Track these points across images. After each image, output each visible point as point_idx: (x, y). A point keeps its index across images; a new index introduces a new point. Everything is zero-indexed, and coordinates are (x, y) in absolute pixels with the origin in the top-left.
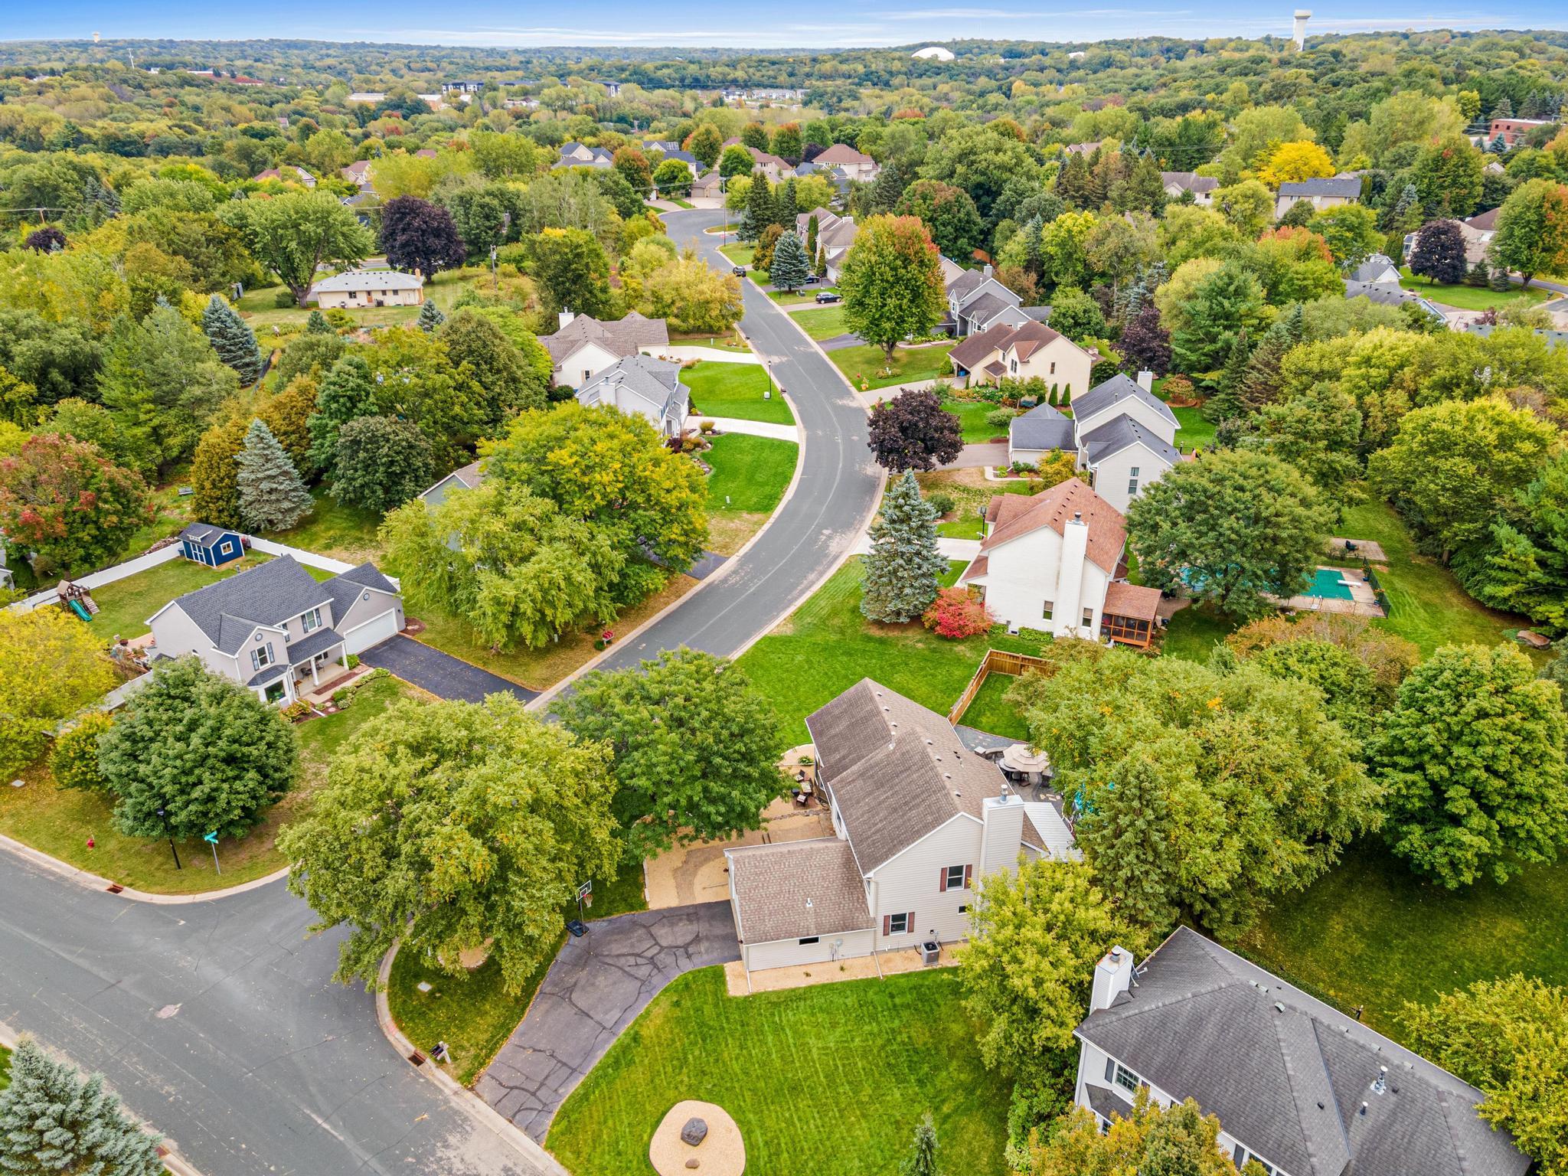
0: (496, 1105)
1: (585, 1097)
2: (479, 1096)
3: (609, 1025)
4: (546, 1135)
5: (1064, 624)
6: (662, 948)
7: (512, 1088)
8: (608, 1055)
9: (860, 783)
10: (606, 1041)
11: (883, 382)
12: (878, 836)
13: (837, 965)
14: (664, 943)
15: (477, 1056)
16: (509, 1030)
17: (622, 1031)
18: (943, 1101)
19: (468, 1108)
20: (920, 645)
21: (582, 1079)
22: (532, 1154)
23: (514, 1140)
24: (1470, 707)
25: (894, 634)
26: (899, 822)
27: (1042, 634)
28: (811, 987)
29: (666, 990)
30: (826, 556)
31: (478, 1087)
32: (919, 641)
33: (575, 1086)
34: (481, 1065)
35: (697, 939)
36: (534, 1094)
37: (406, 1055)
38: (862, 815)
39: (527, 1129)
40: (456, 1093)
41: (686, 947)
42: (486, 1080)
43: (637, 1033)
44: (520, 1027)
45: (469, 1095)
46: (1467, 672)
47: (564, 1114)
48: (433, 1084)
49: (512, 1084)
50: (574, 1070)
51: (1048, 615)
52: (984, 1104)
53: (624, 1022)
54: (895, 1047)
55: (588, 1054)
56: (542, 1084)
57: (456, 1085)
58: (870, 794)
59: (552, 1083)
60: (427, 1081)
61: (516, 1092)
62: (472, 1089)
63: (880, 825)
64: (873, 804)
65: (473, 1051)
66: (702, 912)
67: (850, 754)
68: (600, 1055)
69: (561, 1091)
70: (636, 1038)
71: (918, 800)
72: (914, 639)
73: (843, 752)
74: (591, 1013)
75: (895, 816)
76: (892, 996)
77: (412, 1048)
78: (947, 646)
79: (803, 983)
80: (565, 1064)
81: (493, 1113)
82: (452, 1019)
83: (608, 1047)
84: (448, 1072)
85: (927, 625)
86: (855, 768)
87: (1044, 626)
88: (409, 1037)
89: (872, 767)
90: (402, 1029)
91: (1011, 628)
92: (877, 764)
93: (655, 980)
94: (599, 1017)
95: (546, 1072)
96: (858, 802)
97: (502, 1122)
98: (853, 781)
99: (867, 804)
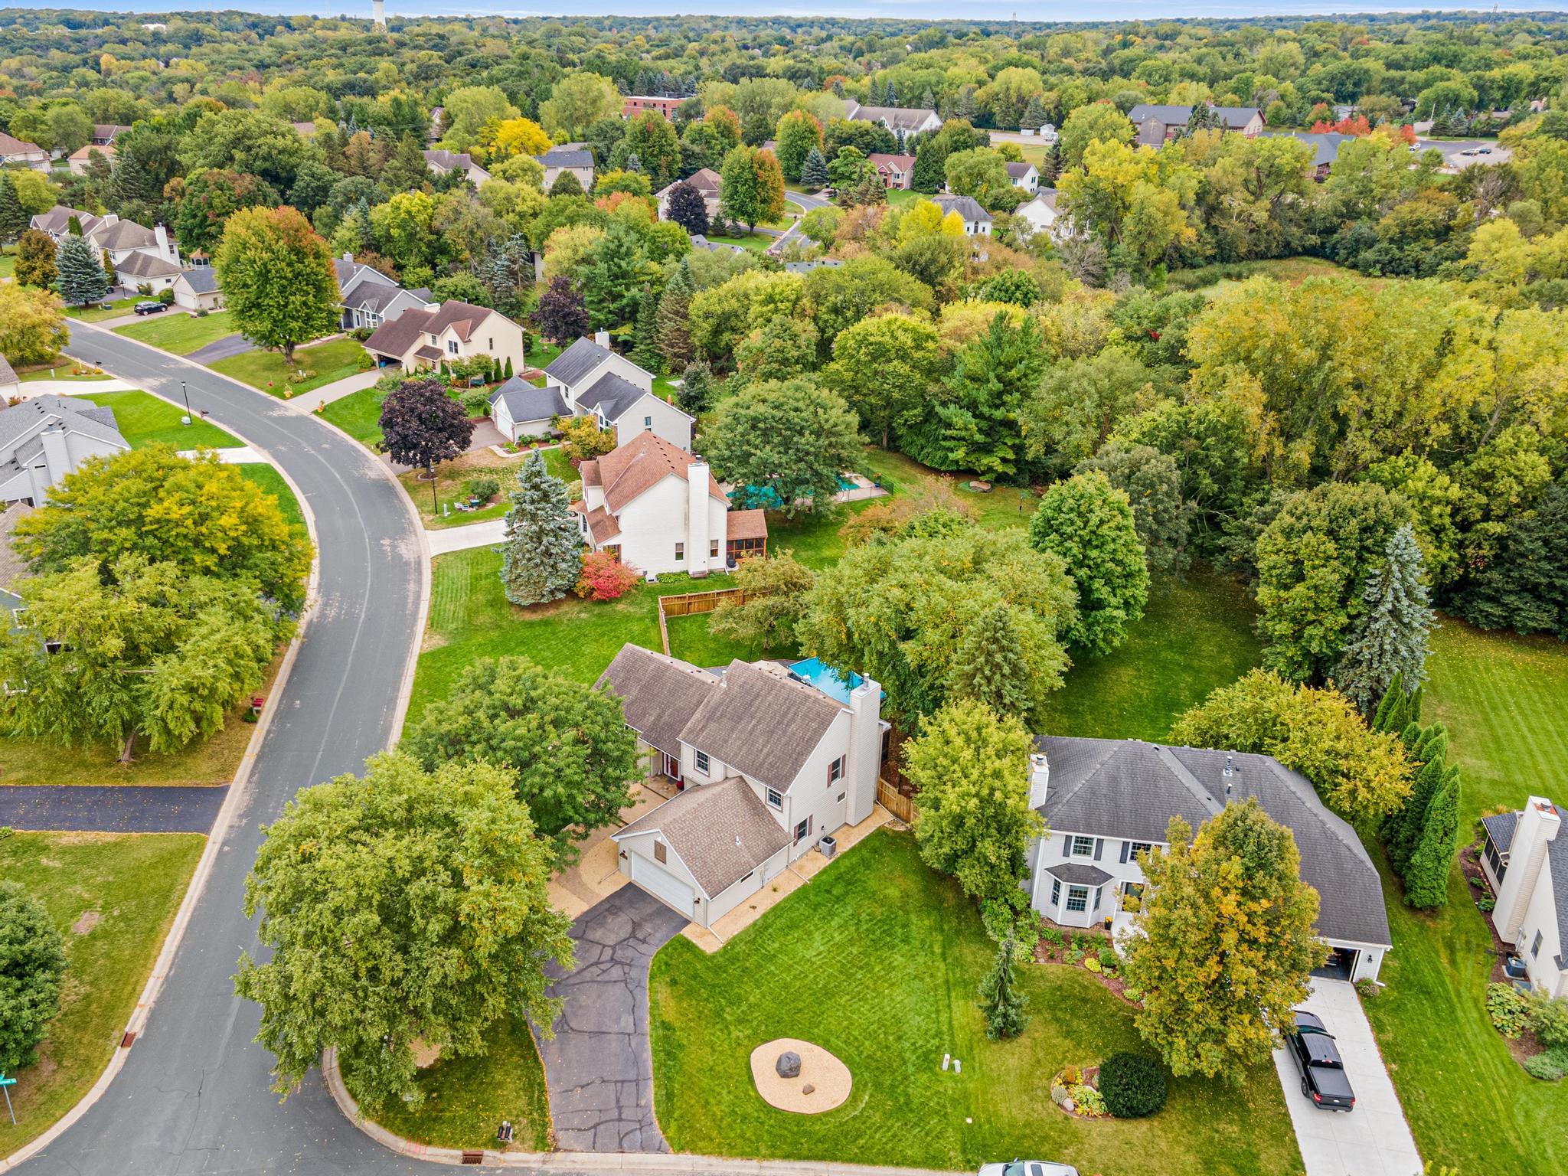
0: (594, 1147)
1: (670, 1096)
2: (571, 1151)
3: (630, 1029)
4: (666, 1143)
5: (698, 562)
6: (613, 948)
7: (595, 1127)
8: (655, 1052)
9: (713, 726)
10: (642, 1044)
11: (303, 386)
12: (771, 758)
13: (768, 889)
14: (612, 943)
15: (533, 1122)
16: (541, 1084)
17: (648, 1028)
19: (570, 1166)
20: (583, 615)
21: (652, 1084)
22: (668, 1164)
23: (640, 1164)
24: (1094, 520)
25: (550, 613)
26: (784, 740)
27: (679, 574)
28: (765, 916)
29: (652, 977)
30: (407, 564)
31: (560, 1145)
32: (580, 612)
33: (651, 1093)
34: (545, 1125)
35: (636, 926)
36: (620, 1119)
37: (458, 1162)
38: (740, 749)
39: (643, 1148)
40: (544, 1162)
41: (633, 935)
42: (560, 1135)
43: (663, 1022)
44: (548, 1076)
45: (559, 1155)
46: (1082, 496)
47: (666, 1116)
48: (514, 1168)
49: (592, 1124)
50: (637, 1081)
51: (679, 556)
53: (642, 1020)
54: (865, 927)
55: (636, 1061)
56: (620, 1108)
57: (539, 1155)
58: (733, 730)
59: (628, 1101)
60: (505, 1169)
61: (601, 1127)
62: (557, 1150)
63: (766, 750)
64: (743, 736)
65: (524, 1121)
66: (618, 902)
67: (664, 712)
68: (648, 1056)
69: (643, 1103)
70: (666, 1026)
71: (790, 716)
72: (571, 611)
73: (655, 713)
74: (604, 1029)
75: (775, 737)
76: (828, 892)
77: (460, 1153)
78: (608, 608)
79: (757, 915)
80: (623, 1082)
81: (600, 1156)
82: (472, 1106)
83: (649, 1046)
84: (518, 1150)
85: (581, 594)
86: (697, 715)
87: (677, 566)
88: (444, 1145)
89: (716, 709)
90: (429, 1143)
91: (648, 577)
92: (720, 704)
93: (634, 973)
94: (615, 1028)
95: (613, 1096)
96: (726, 741)
97: (615, 1158)
98: (704, 727)
99: (738, 738)
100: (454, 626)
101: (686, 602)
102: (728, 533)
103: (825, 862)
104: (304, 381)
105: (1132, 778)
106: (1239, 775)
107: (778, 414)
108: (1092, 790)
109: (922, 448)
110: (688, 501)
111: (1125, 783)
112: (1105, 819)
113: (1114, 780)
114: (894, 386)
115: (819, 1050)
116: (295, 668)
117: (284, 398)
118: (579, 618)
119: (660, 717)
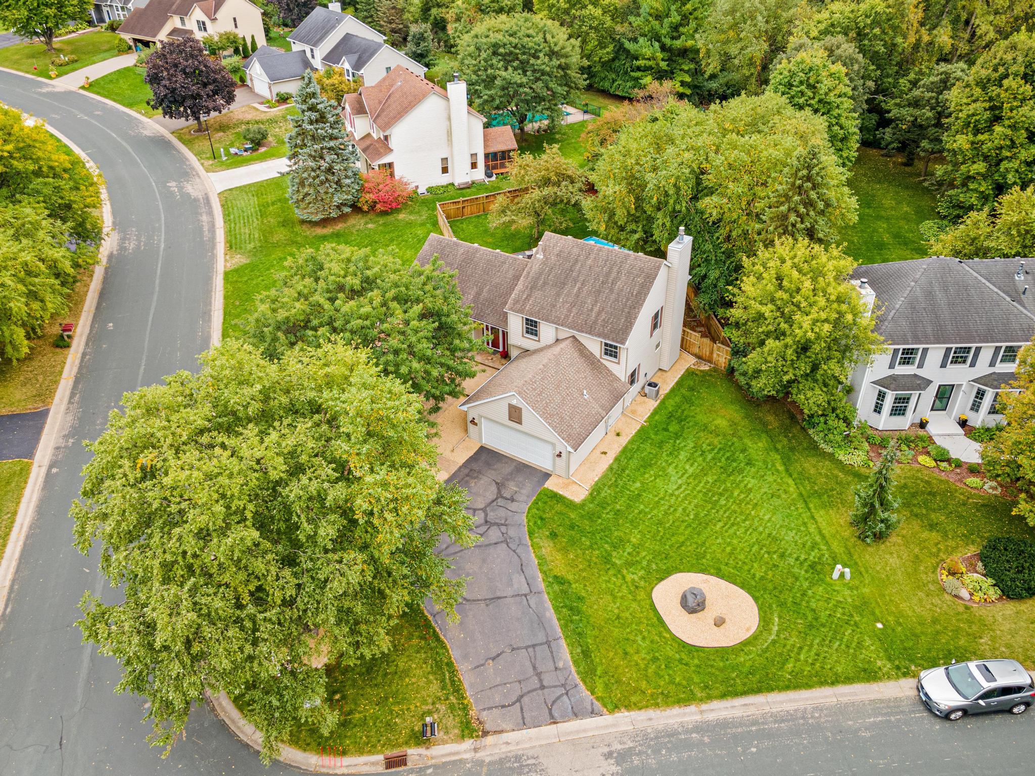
0: (524, 724)
1: (586, 654)
2: (501, 732)
3: (525, 589)
4: (598, 705)
5: (462, 174)
6: (484, 510)
7: (519, 700)
8: (557, 609)
9: (537, 294)
10: (541, 603)
12: (603, 316)
13: (611, 435)
14: (482, 506)
15: (452, 708)
16: (450, 664)
17: (542, 586)
18: (773, 465)
19: (505, 749)
20: (370, 226)
21: (563, 643)
22: (607, 727)
23: (578, 732)
25: (340, 227)
26: (613, 297)
27: (447, 186)
28: (617, 459)
29: (531, 533)
30: (196, 200)
31: (488, 727)
32: (366, 223)
33: (565, 653)
34: (465, 708)
35: (500, 486)
36: (543, 687)
37: (381, 769)
38: (570, 311)
39: (576, 715)
40: (476, 750)
41: (500, 495)
42: (484, 716)
43: (556, 577)
44: (455, 654)
45: (490, 740)
47: (588, 675)
48: (445, 764)
49: (514, 699)
50: (548, 643)
51: (445, 170)
52: (792, 449)
53: (534, 578)
54: (710, 457)
55: (541, 622)
56: (539, 675)
57: (468, 744)
58: (558, 295)
59: (545, 666)
60: (435, 767)
61: (526, 700)
62: (486, 733)
63: (596, 309)
64: (570, 299)
65: (442, 708)
66: (475, 466)
68: (550, 613)
69: (561, 665)
70: (559, 580)
71: (613, 275)
72: (357, 223)
74: (498, 594)
75: (603, 296)
76: (666, 430)
77: (381, 757)
78: (390, 218)
79: (609, 459)
80: (534, 646)
81: (532, 732)
82: (382, 702)
83: (549, 605)
84: (444, 742)
85: (365, 208)
86: (520, 286)
87: (444, 180)
88: (361, 752)
89: (538, 278)
90: (344, 753)
91: (420, 191)
92: (540, 274)
93: (512, 532)
94: (509, 592)
95: (528, 664)
96: (554, 306)
97: (549, 730)
98: (529, 296)
99: (563, 302)
100: (252, 246)
101: (460, 206)
102: (486, 146)
103: (652, 404)
104: (67, 64)
105: (945, 289)
106: (1029, 277)
107: (514, 41)
108: (912, 305)
109: (614, 81)
110: (449, 119)
111: (939, 295)
112: (929, 330)
113: (929, 294)
114: (591, 27)
115: (714, 580)
116: (103, 295)
117: (50, 78)
118: (367, 229)
119: (478, 294)
